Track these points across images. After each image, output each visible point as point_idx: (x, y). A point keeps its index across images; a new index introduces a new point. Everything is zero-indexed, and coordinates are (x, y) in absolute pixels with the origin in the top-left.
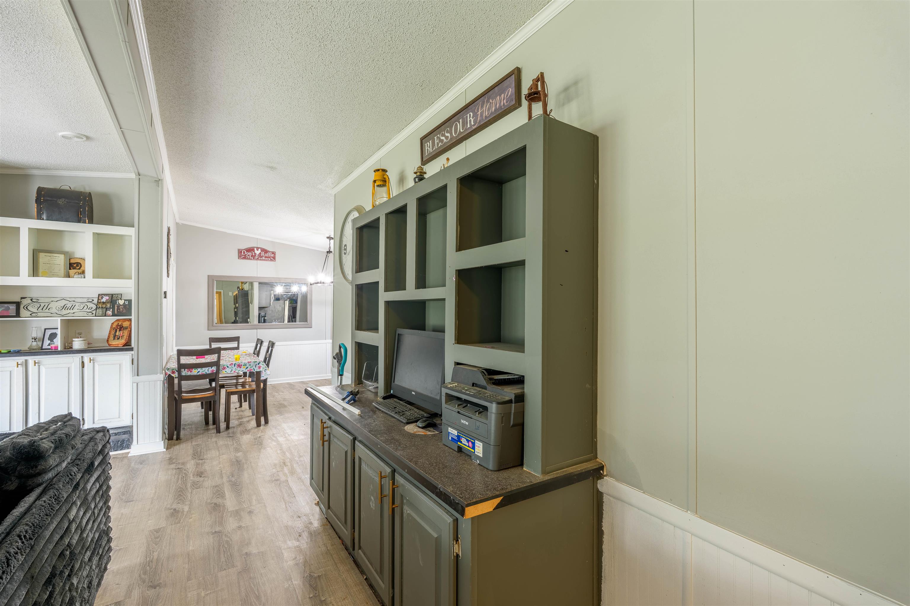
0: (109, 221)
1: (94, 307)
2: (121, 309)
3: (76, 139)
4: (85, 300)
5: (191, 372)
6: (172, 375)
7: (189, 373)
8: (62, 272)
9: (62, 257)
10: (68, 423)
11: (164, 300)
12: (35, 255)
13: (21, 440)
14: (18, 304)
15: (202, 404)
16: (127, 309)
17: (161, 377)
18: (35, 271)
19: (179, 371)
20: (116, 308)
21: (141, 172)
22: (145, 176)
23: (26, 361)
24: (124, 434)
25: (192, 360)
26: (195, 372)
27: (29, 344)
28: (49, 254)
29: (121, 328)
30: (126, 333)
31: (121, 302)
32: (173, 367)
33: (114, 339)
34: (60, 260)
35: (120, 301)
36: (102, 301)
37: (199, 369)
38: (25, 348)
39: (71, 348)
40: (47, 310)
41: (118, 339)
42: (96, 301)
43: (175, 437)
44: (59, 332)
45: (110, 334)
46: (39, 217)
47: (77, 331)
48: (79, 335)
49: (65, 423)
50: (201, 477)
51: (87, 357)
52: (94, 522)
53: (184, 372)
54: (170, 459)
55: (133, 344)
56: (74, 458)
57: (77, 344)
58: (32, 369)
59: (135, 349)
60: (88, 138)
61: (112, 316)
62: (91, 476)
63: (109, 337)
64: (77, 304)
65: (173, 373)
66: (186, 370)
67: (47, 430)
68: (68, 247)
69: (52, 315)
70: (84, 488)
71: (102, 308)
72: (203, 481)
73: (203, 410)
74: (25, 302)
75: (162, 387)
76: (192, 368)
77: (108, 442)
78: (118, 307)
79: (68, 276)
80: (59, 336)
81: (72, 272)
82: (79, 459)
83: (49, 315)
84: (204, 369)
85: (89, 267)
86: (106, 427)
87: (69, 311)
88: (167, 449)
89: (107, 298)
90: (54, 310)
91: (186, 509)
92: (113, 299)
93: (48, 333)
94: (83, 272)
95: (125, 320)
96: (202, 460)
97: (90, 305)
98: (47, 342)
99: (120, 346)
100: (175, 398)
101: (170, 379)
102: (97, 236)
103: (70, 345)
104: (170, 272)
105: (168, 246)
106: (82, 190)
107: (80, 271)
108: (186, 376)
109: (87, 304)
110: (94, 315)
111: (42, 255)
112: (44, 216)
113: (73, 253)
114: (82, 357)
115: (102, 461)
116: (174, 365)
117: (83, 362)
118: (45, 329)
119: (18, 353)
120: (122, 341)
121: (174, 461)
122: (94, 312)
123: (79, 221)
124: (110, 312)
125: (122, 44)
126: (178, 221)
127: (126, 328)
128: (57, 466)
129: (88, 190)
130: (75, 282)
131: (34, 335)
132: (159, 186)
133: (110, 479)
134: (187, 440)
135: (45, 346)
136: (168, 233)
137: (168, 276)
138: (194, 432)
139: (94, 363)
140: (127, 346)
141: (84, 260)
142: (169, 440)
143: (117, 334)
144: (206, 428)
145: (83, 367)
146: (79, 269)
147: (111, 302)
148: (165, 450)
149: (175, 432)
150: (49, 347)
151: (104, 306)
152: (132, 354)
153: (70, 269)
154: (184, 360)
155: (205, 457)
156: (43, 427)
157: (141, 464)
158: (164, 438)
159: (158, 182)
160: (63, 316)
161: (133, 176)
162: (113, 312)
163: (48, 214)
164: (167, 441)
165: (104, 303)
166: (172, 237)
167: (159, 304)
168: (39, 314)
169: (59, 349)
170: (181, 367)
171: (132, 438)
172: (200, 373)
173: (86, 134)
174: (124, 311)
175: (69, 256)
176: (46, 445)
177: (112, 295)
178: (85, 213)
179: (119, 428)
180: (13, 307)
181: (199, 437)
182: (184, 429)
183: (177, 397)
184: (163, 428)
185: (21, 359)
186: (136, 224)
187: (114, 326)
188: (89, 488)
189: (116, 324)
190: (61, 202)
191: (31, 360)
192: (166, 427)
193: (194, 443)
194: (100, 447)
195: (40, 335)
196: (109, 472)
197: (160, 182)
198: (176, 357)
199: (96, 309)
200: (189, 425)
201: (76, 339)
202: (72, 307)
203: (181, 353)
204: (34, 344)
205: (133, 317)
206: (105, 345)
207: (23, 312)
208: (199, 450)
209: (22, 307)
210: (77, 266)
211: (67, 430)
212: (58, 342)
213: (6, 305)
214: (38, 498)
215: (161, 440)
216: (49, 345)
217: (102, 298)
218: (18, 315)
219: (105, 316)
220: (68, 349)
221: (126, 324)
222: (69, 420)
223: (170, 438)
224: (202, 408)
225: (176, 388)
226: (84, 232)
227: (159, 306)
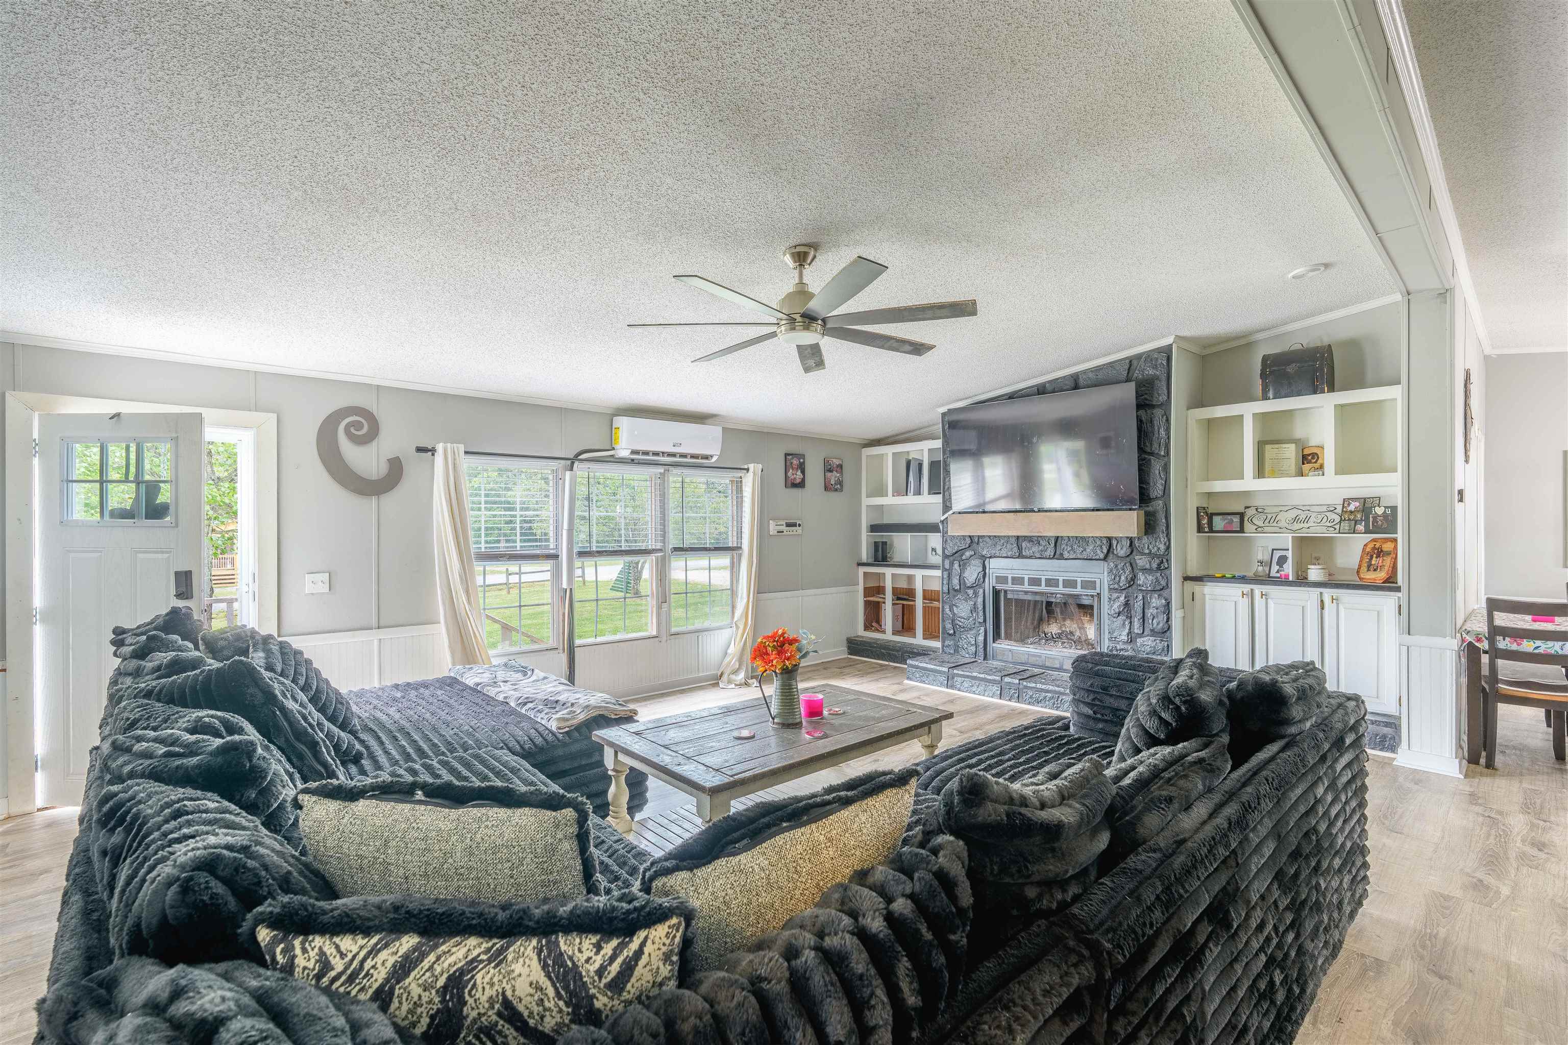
0: (1358, 382)
1: (1337, 519)
2: (1380, 523)
3: (1311, 274)
4: (1324, 509)
5: (1519, 644)
6: (1477, 644)
7: (1514, 647)
8: (1293, 467)
9: (1292, 447)
10: (1311, 673)
11: (1459, 507)
12: (1260, 446)
13: (1263, 676)
14: (1242, 515)
15: (1548, 713)
16: (1389, 522)
17: (1454, 644)
18: (1260, 472)
19: (1491, 639)
20: (1371, 519)
21: (1411, 288)
22: (1421, 291)
23: (1252, 590)
24: (1386, 726)
25: (1524, 622)
26: (1528, 646)
27: (1256, 569)
28: (1276, 446)
29: (1380, 553)
30: (1388, 561)
31: (1379, 511)
32: (1479, 630)
33: (1368, 570)
34: (1290, 452)
35: (1377, 508)
36: (1349, 509)
37: (1538, 643)
38: (1250, 574)
39: (1306, 578)
40: (1275, 524)
41: (1375, 570)
42: (1339, 510)
43: (1483, 761)
44: (1289, 554)
45: (1361, 561)
46: (1265, 398)
47: (1314, 555)
48: (1316, 561)
49: (1307, 672)
50: (1540, 850)
51: (1328, 593)
52: (1345, 822)
53: (1503, 644)
54: (1472, 795)
55: (1401, 579)
56: (1319, 721)
57: (1315, 573)
58: (1259, 602)
59: (1404, 589)
60: (1326, 266)
61: (1365, 533)
62: (1341, 755)
63: (1360, 566)
64: (1313, 515)
65: (1479, 640)
66: (1507, 639)
67: (1287, 674)
68: (1299, 433)
69: (1280, 530)
70: (1332, 767)
71: (1349, 520)
72: (1547, 860)
73: (1551, 730)
74: (1250, 512)
75: (1456, 664)
76: (1522, 638)
77: (1363, 718)
78: (1375, 518)
79: (1301, 474)
80: (1290, 561)
81: (1306, 467)
82: (1326, 725)
83: (1277, 530)
84: (1550, 644)
85: (1329, 458)
86: (1360, 697)
87: (1302, 525)
88: (1466, 776)
89: (1357, 504)
90: (1283, 524)
91: (1505, 891)
92: (1366, 506)
93: (1277, 555)
94: (1321, 467)
95: (1386, 540)
96: (1545, 821)
97: (1332, 516)
98: (1275, 568)
99: (1379, 582)
100: (1484, 689)
101: (1472, 652)
102: (1341, 409)
103: (1304, 574)
104: (1472, 454)
105: (1466, 405)
106: (1319, 344)
107: (1317, 465)
108: (1506, 650)
109: (1328, 514)
110: (1337, 531)
111: (1268, 447)
112: (1271, 395)
113: (1308, 440)
114: (1321, 593)
115: (1354, 741)
116: (1482, 627)
117: (1322, 601)
118: (1273, 550)
119: (1243, 579)
120: (1381, 575)
121: (1480, 801)
122: (1337, 527)
123: (1315, 392)
124: (1361, 527)
125: (1380, 116)
126: (1488, 351)
127: (1389, 553)
128: (1300, 721)
129: (1326, 341)
130: (1310, 482)
131: (1260, 557)
132: (1446, 303)
133: (1367, 775)
134: (1510, 775)
135: (1273, 573)
136: (1466, 381)
137: (1467, 461)
138: (1526, 765)
139: (1338, 604)
140: (1390, 584)
141: (1322, 448)
142: (1469, 762)
143: (1373, 562)
144: (1557, 766)
145: (1323, 608)
146: (1316, 462)
147: (1363, 511)
148: (1462, 777)
149: (1484, 754)
150: (1278, 575)
151: (1352, 517)
152: (1399, 598)
153: (1303, 464)
154: (1502, 619)
155: (1552, 818)
156: (1283, 670)
157: (1416, 784)
158: (1461, 755)
159: (1445, 295)
160: (1294, 531)
161: (1398, 297)
162: (1366, 526)
163: (1275, 390)
164: (1465, 762)
165: (1351, 512)
166: (1475, 389)
167: (1449, 511)
168: (1266, 529)
169: (1291, 579)
170: (1495, 631)
171: (1400, 737)
172: (1541, 651)
173: (1324, 262)
174: (1385, 525)
175: (1301, 444)
176: (1289, 690)
177: (1365, 499)
178: (1322, 378)
179: (1378, 714)
180: (1236, 519)
181: (1540, 777)
182: (1503, 752)
183: (1486, 687)
184: (1459, 739)
185: (1247, 588)
186: (1404, 379)
187: (1368, 549)
188: (1338, 769)
189: (1371, 546)
190: (1290, 369)
191: (1258, 589)
192: (1465, 738)
193: (1525, 785)
194: (1352, 721)
195: (1267, 558)
196: (1366, 764)
197: (1448, 295)
198: (1485, 612)
199: (1340, 522)
200: (1514, 748)
201: (1313, 567)
202: (1307, 519)
203: (1494, 605)
204: (1260, 568)
205: (1400, 536)
206: (1355, 579)
207: (1248, 526)
208: (1538, 802)
209: (1246, 519)
210: (1313, 458)
211: (1310, 681)
212: (1289, 569)
213: (1229, 517)
214: (1283, 750)
215: (1454, 756)
216: (1278, 572)
217: (1349, 505)
218: (1242, 530)
219: (1354, 533)
220: (1301, 580)
221: (1388, 547)
222: (1312, 670)
223: (1473, 759)
224: (1549, 725)
225: (1485, 671)
226: (1322, 407)
227: (1449, 516)
